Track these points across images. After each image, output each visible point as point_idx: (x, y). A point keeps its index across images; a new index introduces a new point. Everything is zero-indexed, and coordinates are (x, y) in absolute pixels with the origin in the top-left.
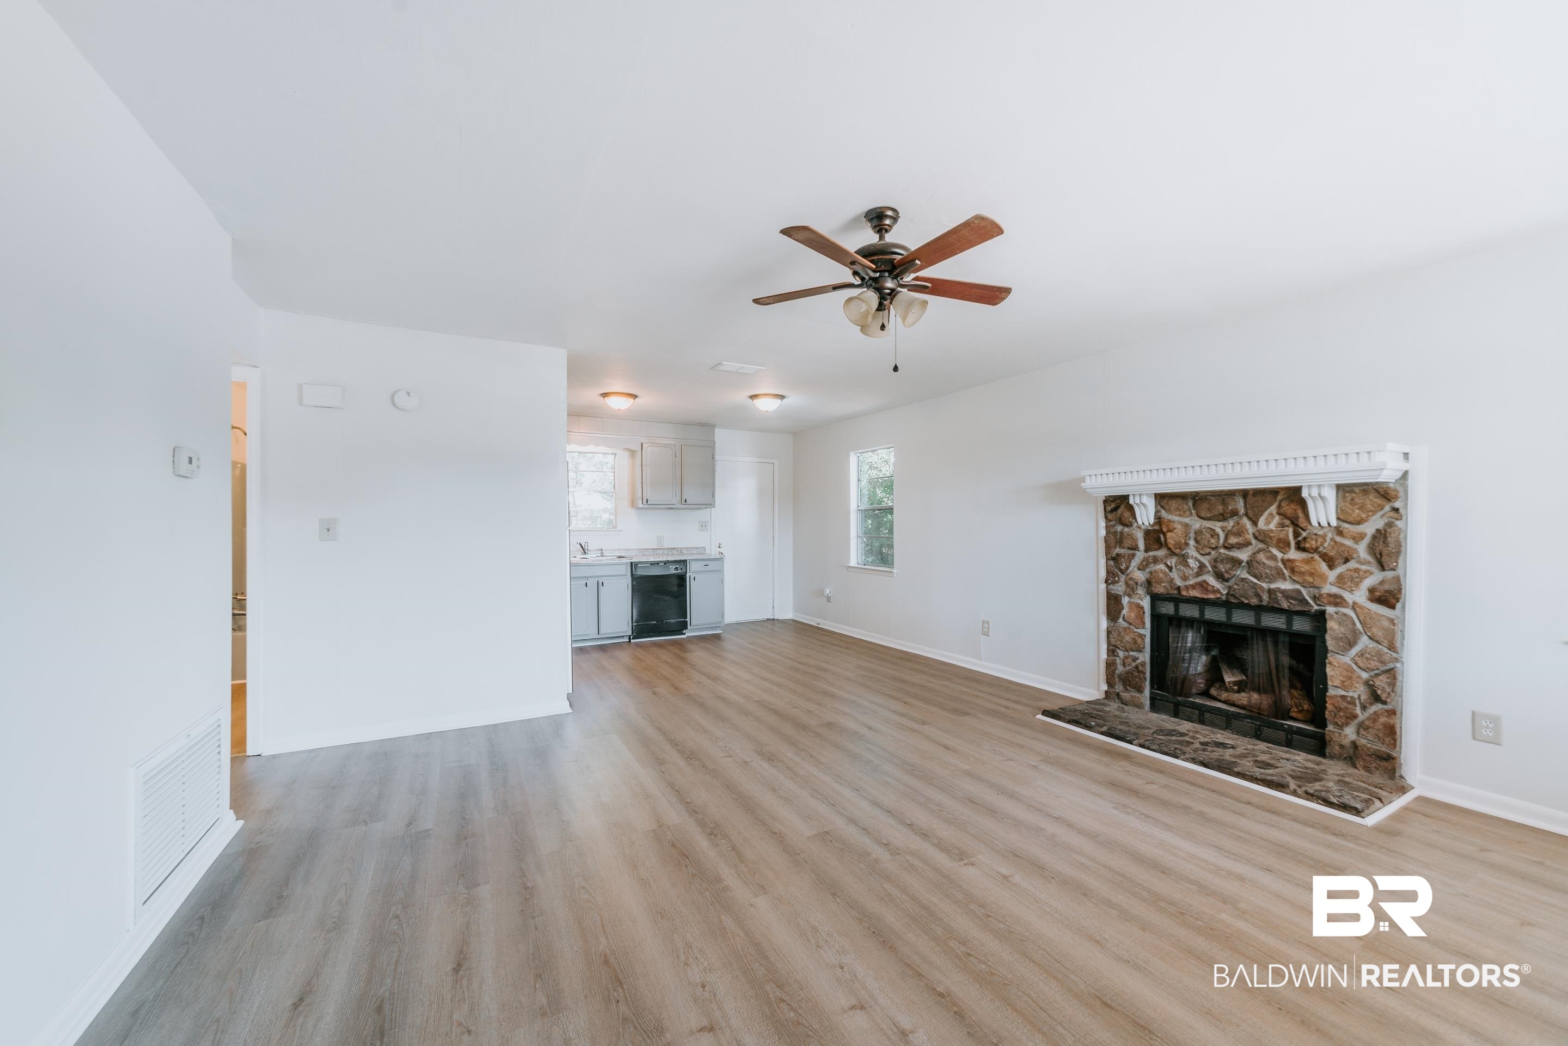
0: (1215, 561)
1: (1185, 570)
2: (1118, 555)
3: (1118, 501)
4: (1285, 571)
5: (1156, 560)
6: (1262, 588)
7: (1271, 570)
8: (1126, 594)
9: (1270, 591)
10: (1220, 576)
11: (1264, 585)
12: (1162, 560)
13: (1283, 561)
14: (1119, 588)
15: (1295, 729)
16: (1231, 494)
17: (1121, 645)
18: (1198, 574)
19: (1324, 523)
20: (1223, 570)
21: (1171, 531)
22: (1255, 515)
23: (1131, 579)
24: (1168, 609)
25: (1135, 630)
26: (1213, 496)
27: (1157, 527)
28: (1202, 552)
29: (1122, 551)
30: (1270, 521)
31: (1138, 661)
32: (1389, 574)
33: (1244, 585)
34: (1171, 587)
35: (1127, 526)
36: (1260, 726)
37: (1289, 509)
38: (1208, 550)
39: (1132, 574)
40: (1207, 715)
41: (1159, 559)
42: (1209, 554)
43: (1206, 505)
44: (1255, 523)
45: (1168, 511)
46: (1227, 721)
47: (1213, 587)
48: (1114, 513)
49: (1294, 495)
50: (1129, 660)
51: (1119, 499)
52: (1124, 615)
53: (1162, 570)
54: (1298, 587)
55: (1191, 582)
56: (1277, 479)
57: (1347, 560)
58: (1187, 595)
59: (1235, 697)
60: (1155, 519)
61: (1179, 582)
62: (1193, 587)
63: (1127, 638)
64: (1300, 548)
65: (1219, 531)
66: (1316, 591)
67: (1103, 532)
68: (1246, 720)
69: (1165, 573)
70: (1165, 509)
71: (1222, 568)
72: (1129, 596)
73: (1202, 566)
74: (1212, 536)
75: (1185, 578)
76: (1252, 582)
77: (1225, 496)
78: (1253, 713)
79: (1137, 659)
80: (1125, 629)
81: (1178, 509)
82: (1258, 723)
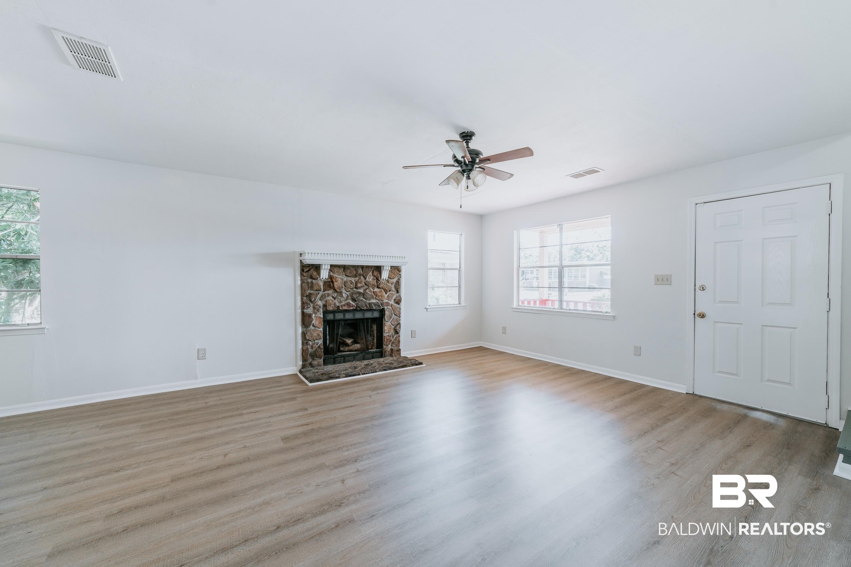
0: (352, 294)
1: (341, 298)
2: (310, 294)
3: (311, 267)
4: (374, 296)
5: (328, 295)
6: (367, 302)
7: (370, 296)
8: (314, 312)
9: (370, 304)
10: (354, 300)
11: (368, 301)
12: (331, 295)
13: (374, 292)
14: (309, 311)
15: (375, 352)
16: (358, 267)
17: (312, 338)
18: (346, 300)
19: (384, 279)
20: (355, 297)
21: (336, 282)
22: (366, 275)
23: (317, 305)
24: (330, 317)
25: (319, 329)
26: (351, 267)
27: (329, 280)
28: (347, 290)
29: (312, 292)
30: (370, 278)
31: (319, 344)
32: (398, 294)
33: (362, 302)
34: (335, 306)
35: (315, 279)
36: (364, 355)
37: (376, 273)
38: (349, 289)
39: (318, 302)
40: (347, 358)
41: (330, 294)
42: (349, 291)
43: (349, 271)
44: (365, 278)
45: (333, 272)
46: (354, 358)
47: (352, 304)
48: (308, 273)
49: (378, 269)
50: (315, 345)
51: (311, 266)
52: (313, 323)
53: (331, 300)
54: (377, 301)
55: (343, 303)
56: (374, 262)
57: (390, 291)
58: (342, 309)
59: (351, 348)
60: (328, 276)
61: (338, 304)
62: (344, 305)
63: (315, 334)
64: (378, 287)
65: (353, 281)
66: (382, 302)
67: (299, 283)
68: (360, 355)
69: (332, 301)
70: (332, 272)
71: (355, 296)
72: (316, 313)
73: (348, 296)
74: (351, 283)
75: (341, 302)
76: (364, 301)
77: (356, 267)
78: (361, 350)
79: (318, 343)
80: (313, 330)
81: (337, 272)
82: (364, 354)
